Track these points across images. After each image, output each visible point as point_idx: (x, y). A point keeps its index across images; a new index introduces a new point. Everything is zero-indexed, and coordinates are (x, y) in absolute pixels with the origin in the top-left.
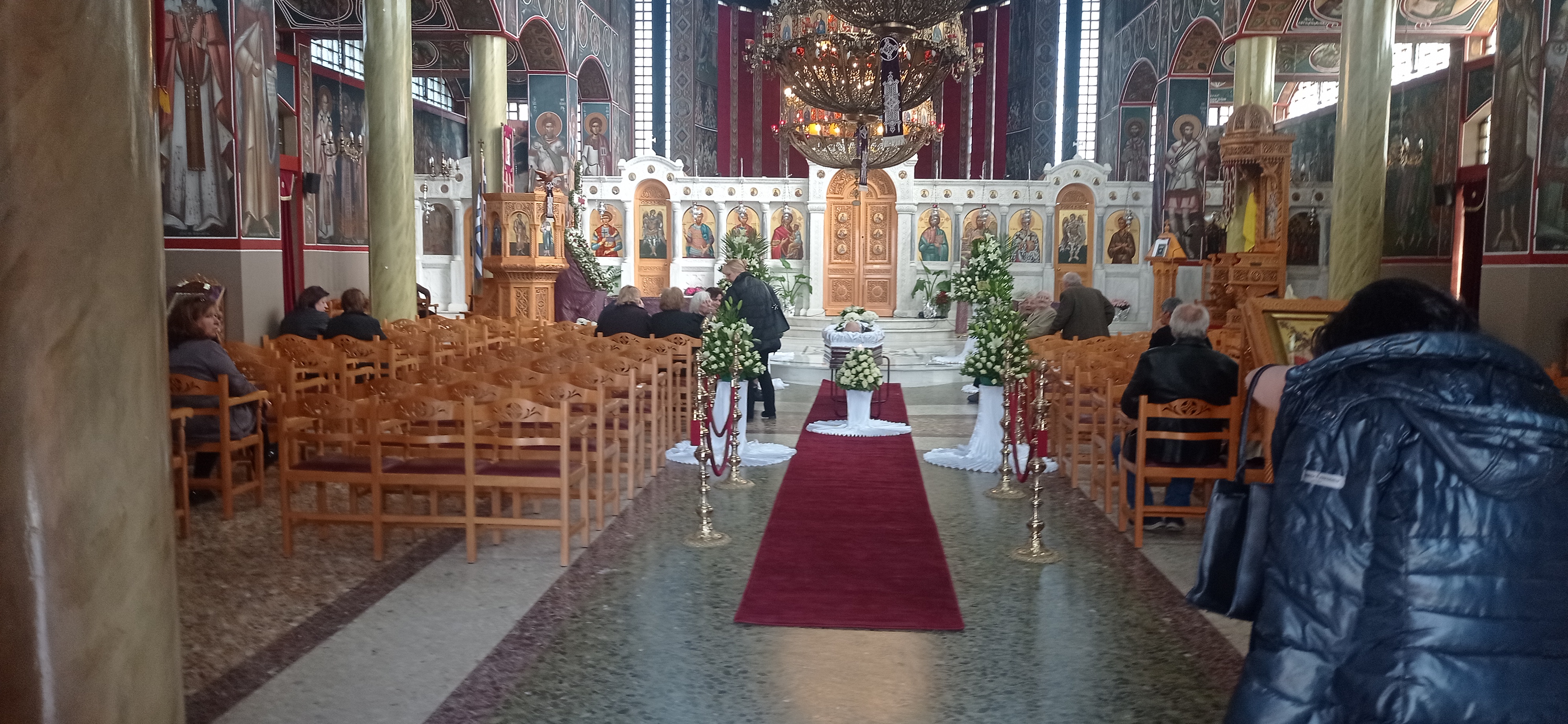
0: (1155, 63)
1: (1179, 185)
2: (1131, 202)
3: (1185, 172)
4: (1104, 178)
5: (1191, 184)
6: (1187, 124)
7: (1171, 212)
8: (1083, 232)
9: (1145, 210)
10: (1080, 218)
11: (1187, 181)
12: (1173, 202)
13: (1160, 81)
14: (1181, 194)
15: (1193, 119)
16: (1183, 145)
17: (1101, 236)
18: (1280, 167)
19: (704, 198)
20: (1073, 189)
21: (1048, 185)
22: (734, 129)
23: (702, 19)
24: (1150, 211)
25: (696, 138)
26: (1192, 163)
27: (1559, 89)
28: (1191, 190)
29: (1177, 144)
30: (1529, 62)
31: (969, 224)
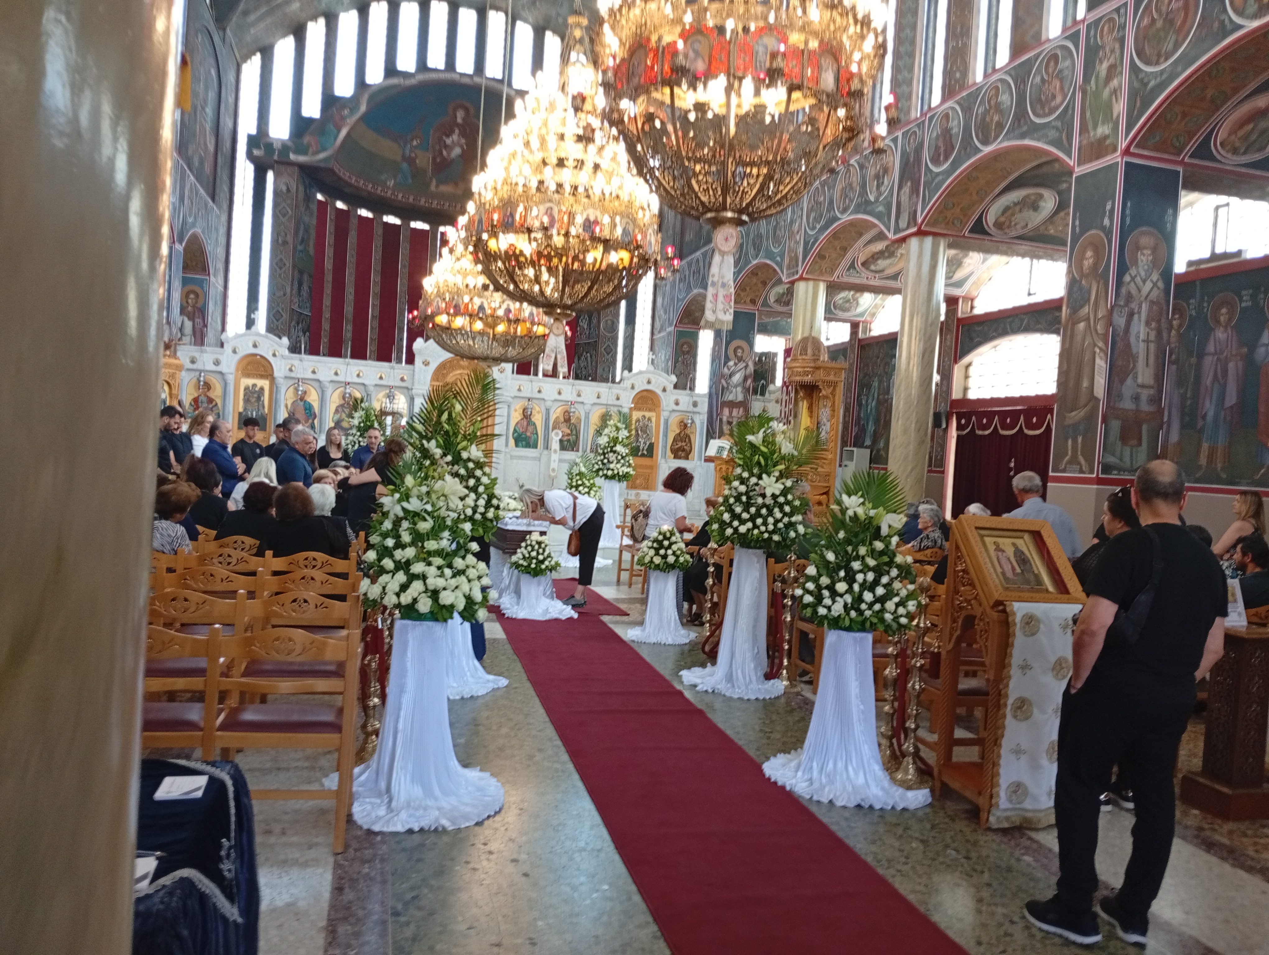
1: (731, 397)
2: (691, 408)
3: (736, 387)
4: (670, 387)
5: (740, 398)
6: (739, 347)
7: (725, 419)
8: (651, 431)
9: (701, 417)
10: (649, 419)
11: (737, 394)
12: (726, 411)
14: (732, 405)
15: (743, 344)
16: (736, 364)
17: (666, 435)
18: (834, 389)
19: (310, 375)
20: (645, 393)
21: (625, 389)
22: (327, 314)
23: (303, 209)
24: (705, 417)
25: (291, 320)
26: (741, 379)
27: (1120, 345)
28: (740, 402)
29: (731, 363)
30: (1096, 320)
31: (557, 418)
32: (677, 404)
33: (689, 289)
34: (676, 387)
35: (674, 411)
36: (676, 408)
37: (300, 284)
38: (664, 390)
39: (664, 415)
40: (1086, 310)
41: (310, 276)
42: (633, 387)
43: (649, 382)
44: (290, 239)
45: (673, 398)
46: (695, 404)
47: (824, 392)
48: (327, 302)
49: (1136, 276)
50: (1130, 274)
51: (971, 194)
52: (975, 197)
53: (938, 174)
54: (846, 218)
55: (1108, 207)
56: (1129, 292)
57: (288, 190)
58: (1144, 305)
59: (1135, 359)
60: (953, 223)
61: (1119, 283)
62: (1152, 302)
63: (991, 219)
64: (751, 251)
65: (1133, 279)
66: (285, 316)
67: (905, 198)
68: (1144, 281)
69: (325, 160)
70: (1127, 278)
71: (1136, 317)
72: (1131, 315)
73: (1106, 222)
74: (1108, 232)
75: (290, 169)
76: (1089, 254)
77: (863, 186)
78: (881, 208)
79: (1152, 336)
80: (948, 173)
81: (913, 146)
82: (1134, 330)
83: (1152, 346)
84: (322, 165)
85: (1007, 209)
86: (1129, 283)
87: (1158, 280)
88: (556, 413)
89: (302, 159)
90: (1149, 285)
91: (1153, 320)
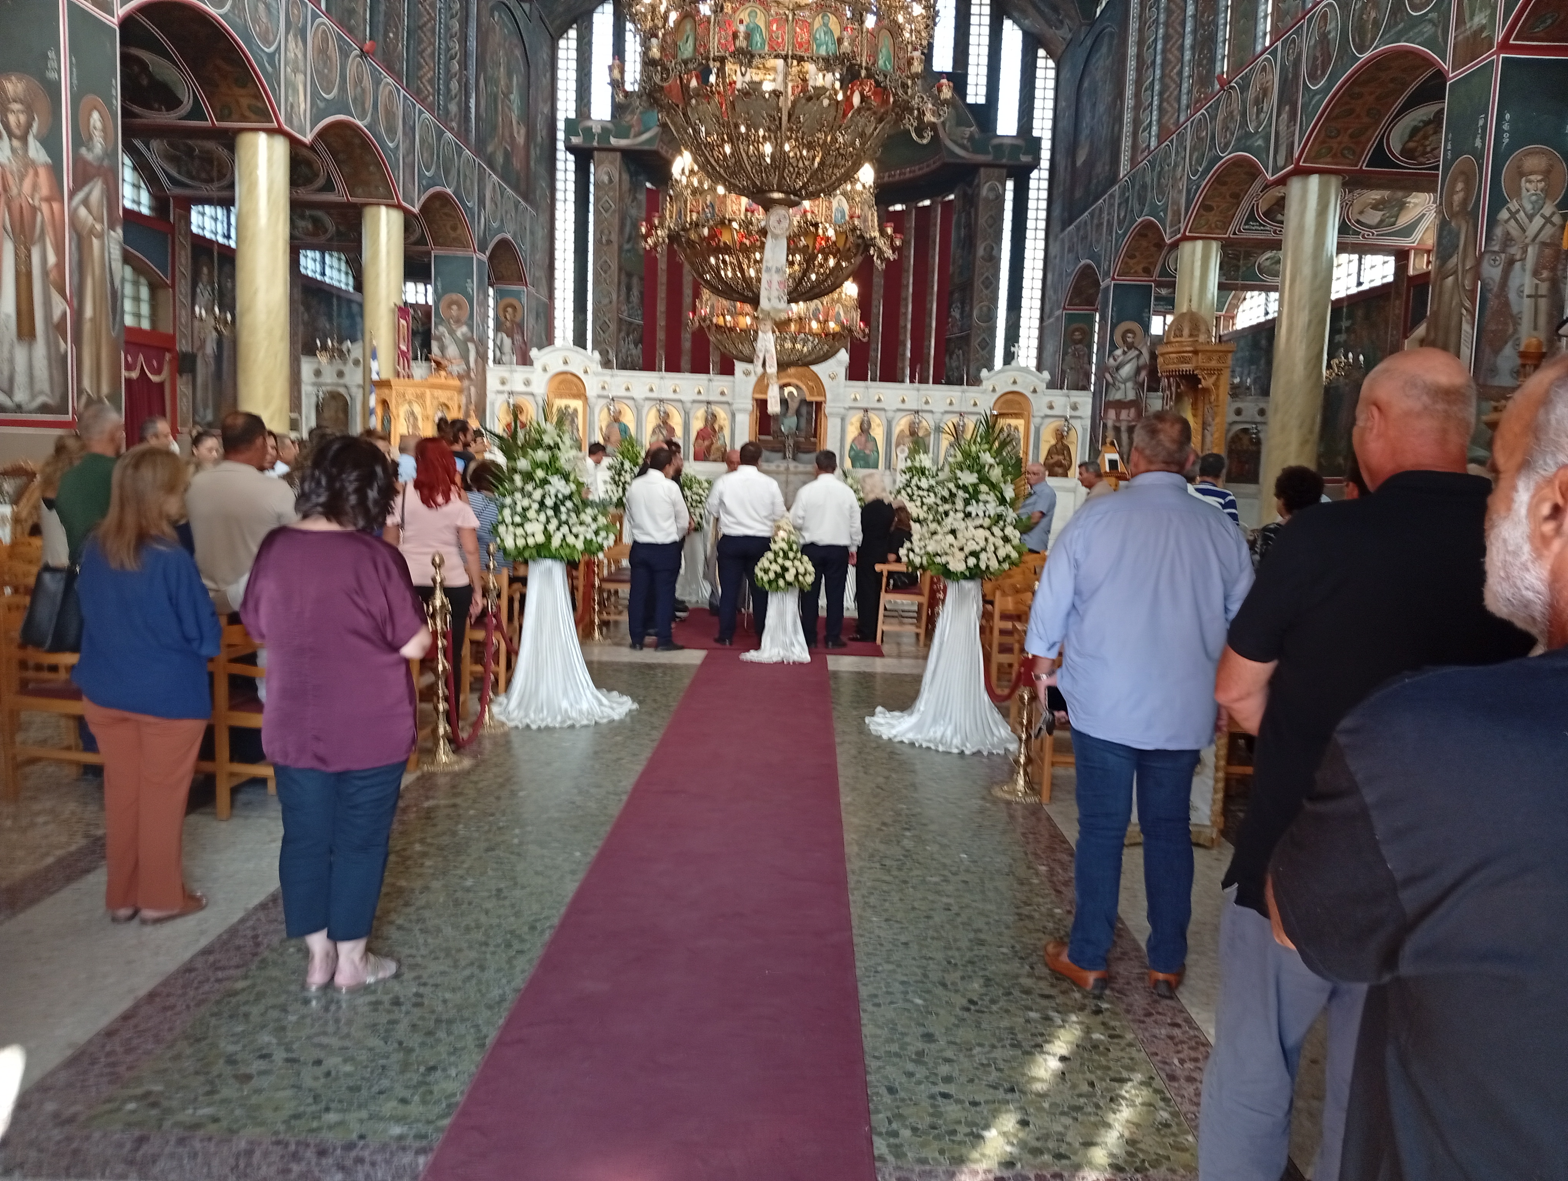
0: (1099, 267)
1: (1117, 395)
2: (1069, 412)
3: (1124, 382)
4: (1042, 387)
5: (1131, 396)
6: (1129, 331)
7: (1110, 423)
8: (1018, 443)
9: (1083, 421)
10: (1016, 428)
11: (1127, 392)
12: (1112, 413)
13: (1103, 285)
14: (1119, 405)
15: (1135, 326)
16: (1125, 353)
18: (1218, 379)
19: (623, 393)
20: (1010, 396)
21: (984, 392)
22: (661, 322)
23: (628, 201)
24: (1088, 423)
25: (620, 330)
26: (1132, 373)
27: (1493, 303)
28: (1131, 401)
29: (1118, 352)
30: (1465, 272)
31: (902, 431)
32: (1051, 407)
33: (1078, 259)
34: (1051, 385)
35: (1047, 416)
36: (1049, 412)
37: (629, 289)
38: (1035, 391)
39: (1036, 421)
40: (1454, 260)
41: (641, 279)
42: (994, 390)
43: (1015, 382)
44: (614, 237)
45: (1046, 400)
46: (1074, 408)
47: (1204, 384)
48: (661, 307)
49: (1518, 211)
50: (1508, 209)
51: (1358, 117)
52: (1366, 120)
53: (1316, 93)
54: (1227, 156)
55: (1481, 123)
56: (1508, 233)
57: (611, 181)
58: (1530, 249)
59: (1516, 321)
60: (1344, 156)
61: (1492, 222)
62: (1544, 244)
63: (1395, 144)
64: (1137, 207)
65: (1513, 215)
66: (613, 327)
67: (1282, 128)
68: (1531, 218)
69: (649, 141)
70: (1504, 214)
71: (1518, 265)
72: (1511, 262)
73: (1478, 143)
74: (1479, 156)
75: (611, 155)
76: (1460, 186)
77: (1244, 114)
78: (1260, 142)
79: (1544, 288)
80: (1325, 90)
81: (1291, 58)
82: (1514, 282)
83: (1543, 303)
84: (646, 147)
85: (1415, 131)
86: (1507, 221)
87: (1553, 214)
88: (901, 424)
89: (623, 143)
90: (1538, 221)
91: (1544, 268)
